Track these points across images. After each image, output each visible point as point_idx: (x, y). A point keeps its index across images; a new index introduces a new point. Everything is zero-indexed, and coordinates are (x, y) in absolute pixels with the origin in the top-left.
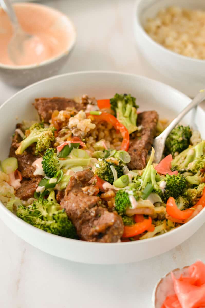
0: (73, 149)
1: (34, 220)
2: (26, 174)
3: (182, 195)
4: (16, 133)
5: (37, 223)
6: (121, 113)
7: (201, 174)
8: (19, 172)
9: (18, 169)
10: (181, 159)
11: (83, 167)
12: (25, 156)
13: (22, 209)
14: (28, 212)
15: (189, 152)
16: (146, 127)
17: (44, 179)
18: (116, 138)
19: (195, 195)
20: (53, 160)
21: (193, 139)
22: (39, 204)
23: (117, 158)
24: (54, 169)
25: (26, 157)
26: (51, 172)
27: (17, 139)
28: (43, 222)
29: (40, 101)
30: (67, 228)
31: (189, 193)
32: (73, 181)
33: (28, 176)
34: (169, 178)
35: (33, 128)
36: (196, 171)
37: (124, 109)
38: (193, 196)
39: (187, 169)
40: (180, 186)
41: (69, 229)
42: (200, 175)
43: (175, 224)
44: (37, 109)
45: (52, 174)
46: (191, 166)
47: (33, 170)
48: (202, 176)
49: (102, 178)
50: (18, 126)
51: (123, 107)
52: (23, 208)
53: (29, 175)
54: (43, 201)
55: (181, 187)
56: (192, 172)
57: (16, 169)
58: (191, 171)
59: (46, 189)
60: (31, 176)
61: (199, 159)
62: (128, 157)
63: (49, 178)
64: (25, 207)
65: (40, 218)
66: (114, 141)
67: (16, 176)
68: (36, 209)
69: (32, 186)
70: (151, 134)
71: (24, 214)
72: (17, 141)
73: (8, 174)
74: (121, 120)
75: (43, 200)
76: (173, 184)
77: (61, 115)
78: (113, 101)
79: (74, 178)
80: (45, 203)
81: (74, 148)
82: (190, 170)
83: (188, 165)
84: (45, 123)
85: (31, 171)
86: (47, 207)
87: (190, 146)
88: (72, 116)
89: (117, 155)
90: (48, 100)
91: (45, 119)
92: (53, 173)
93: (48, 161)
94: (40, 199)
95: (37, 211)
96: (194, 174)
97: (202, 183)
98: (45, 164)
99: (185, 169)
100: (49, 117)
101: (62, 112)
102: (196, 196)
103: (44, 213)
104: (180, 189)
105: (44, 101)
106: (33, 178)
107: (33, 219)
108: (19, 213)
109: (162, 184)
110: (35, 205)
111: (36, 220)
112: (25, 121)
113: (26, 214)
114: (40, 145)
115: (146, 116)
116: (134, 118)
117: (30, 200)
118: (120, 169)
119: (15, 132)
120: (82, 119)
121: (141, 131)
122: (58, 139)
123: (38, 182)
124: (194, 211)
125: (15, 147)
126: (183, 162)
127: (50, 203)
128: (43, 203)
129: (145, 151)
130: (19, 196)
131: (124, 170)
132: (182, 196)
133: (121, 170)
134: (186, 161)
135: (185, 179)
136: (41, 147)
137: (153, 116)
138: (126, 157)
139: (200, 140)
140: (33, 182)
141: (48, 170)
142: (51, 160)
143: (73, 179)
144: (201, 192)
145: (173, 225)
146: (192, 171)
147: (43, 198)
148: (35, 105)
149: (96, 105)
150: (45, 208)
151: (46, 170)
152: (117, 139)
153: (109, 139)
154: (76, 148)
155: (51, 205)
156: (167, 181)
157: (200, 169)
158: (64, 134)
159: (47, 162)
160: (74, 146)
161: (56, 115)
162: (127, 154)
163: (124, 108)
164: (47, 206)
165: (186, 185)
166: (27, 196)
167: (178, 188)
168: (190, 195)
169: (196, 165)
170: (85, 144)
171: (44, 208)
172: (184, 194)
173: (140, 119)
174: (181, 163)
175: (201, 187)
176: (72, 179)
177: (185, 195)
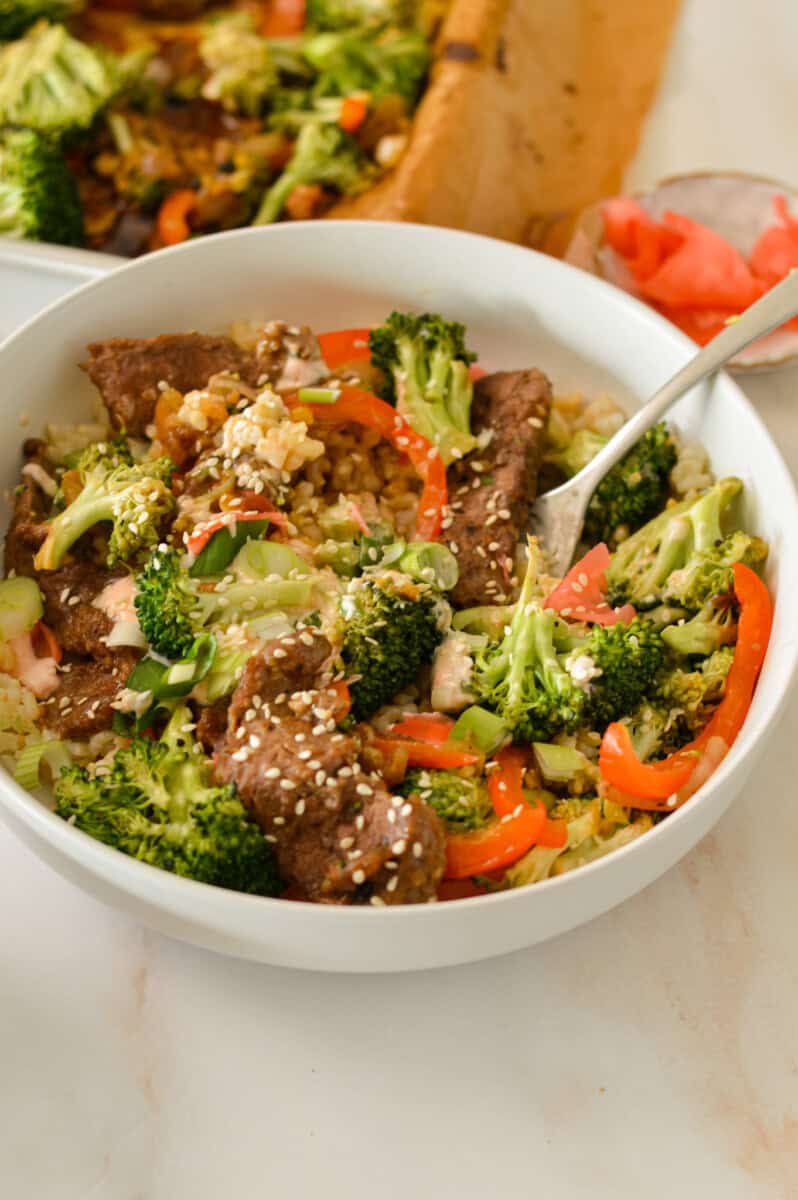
0: (245, 542)
1: (121, 820)
2: (76, 640)
3: (652, 695)
4: (29, 483)
5: (131, 833)
6: (413, 386)
7: (715, 611)
8: (46, 630)
9: (43, 620)
10: (639, 554)
11: (287, 612)
12: (65, 570)
13: (74, 783)
14: (99, 791)
15: (667, 527)
16: (507, 438)
17: (144, 662)
18: (395, 478)
19: (698, 698)
20: (178, 597)
21: (681, 477)
22: (134, 761)
23: (411, 572)
24: (184, 628)
25: (71, 572)
26: (171, 639)
27: (34, 507)
28: (156, 829)
29: (108, 354)
30: (245, 852)
31: (676, 688)
32: (258, 675)
33: (84, 648)
34: (603, 641)
35: (93, 464)
36: (698, 604)
37: (422, 369)
38: (690, 700)
39: (666, 595)
40: (642, 667)
41: (252, 853)
42: (710, 619)
43: (629, 811)
44: (99, 384)
45: (175, 646)
46: (681, 583)
47: (102, 627)
48: (722, 621)
49: (360, 650)
50: (32, 450)
51: (417, 362)
52: (77, 778)
53: (89, 645)
54: (148, 751)
55: (649, 669)
56: (682, 607)
57: (36, 621)
58: (679, 601)
59: (155, 702)
60: (94, 649)
61: (706, 556)
62: (449, 564)
63: (163, 660)
64: (85, 774)
65: (142, 811)
66: (390, 489)
67: (39, 645)
68: (125, 780)
69: (103, 688)
70: (527, 465)
71: (83, 800)
72: (33, 514)
73: (8, 642)
74: (412, 411)
75: (150, 744)
76: (617, 664)
77: (192, 409)
78: (379, 340)
79: (262, 661)
80: (158, 757)
81: (248, 538)
82: (677, 597)
83: (670, 580)
84: (130, 435)
85: (96, 631)
86: (164, 773)
87: (671, 502)
88: (232, 410)
89: (411, 563)
90: (139, 349)
91: (129, 423)
92: (179, 641)
93: (161, 598)
94: (138, 742)
95: (130, 788)
96: (690, 614)
97: (721, 650)
98: (148, 608)
99: (656, 596)
100: (147, 414)
101: (194, 398)
102: (701, 698)
103: (158, 796)
104: (645, 677)
105: (121, 354)
106: (104, 656)
107: (116, 818)
108: (66, 799)
109: (581, 669)
110: (120, 768)
111: (129, 822)
112: (54, 429)
113: (90, 799)
114: (123, 535)
115: (505, 390)
116: (461, 403)
117: (98, 740)
118: (422, 612)
119: (23, 479)
120: (270, 422)
121: (490, 452)
122: (185, 502)
123: (126, 674)
124: (695, 762)
125: (26, 536)
126: (649, 566)
127: (174, 754)
128: (150, 757)
129: (509, 533)
130: (58, 727)
131: (437, 616)
132: (650, 700)
133: (428, 618)
134: (661, 562)
135: (659, 638)
136: (128, 543)
137: (530, 394)
138: (443, 566)
139: (706, 478)
140: (102, 672)
141: (161, 631)
142: (170, 595)
143: (257, 668)
144: (719, 684)
145: (625, 820)
146: (683, 602)
147: (147, 739)
148: (91, 369)
149: (316, 359)
150: (160, 777)
151: (153, 632)
152: (402, 484)
153: (371, 481)
154: (255, 537)
155: (178, 765)
156: (596, 657)
157: (714, 594)
158: (209, 482)
159: (154, 600)
160: (248, 530)
161: (174, 409)
162: (444, 556)
163: (425, 365)
164: (165, 767)
165: (663, 659)
166: (86, 725)
167: (636, 673)
168: (681, 695)
169: (698, 582)
170: (285, 515)
171: (154, 777)
172: (659, 692)
173: (483, 405)
174: (640, 572)
175: (718, 666)
176: (254, 665)
177: (662, 697)
